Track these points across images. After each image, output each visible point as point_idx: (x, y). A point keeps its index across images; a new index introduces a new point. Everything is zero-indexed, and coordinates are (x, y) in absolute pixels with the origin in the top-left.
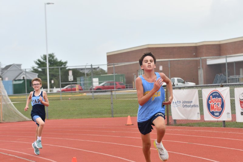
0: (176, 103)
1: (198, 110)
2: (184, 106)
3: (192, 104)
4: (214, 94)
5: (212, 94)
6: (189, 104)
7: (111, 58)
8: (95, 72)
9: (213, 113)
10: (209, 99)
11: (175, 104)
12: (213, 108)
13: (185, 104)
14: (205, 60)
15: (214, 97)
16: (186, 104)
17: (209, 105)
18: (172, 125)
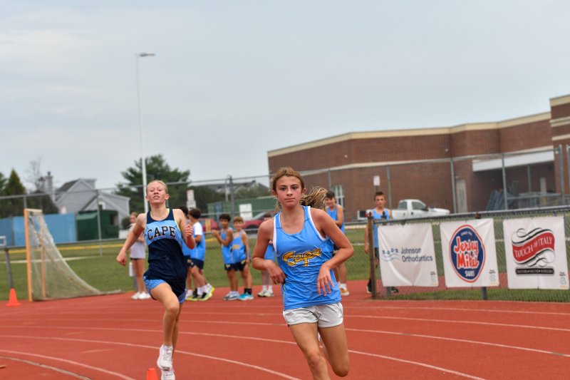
0: (388, 253)
1: (432, 266)
2: (406, 259)
3: (420, 255)
4: (464, 233)
5: (459, 234)
6: (413, 255)
7: (278, 162)
8: (248, 192)
9: (462, 272)
10: (454, 243)
11: (386, 255)
12: (462, 261)
13: (406, 255)
14: (469, 163)
15: (464, 238)
16: (409, 254)
17: (454, 256)
18: (382, 298)
